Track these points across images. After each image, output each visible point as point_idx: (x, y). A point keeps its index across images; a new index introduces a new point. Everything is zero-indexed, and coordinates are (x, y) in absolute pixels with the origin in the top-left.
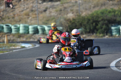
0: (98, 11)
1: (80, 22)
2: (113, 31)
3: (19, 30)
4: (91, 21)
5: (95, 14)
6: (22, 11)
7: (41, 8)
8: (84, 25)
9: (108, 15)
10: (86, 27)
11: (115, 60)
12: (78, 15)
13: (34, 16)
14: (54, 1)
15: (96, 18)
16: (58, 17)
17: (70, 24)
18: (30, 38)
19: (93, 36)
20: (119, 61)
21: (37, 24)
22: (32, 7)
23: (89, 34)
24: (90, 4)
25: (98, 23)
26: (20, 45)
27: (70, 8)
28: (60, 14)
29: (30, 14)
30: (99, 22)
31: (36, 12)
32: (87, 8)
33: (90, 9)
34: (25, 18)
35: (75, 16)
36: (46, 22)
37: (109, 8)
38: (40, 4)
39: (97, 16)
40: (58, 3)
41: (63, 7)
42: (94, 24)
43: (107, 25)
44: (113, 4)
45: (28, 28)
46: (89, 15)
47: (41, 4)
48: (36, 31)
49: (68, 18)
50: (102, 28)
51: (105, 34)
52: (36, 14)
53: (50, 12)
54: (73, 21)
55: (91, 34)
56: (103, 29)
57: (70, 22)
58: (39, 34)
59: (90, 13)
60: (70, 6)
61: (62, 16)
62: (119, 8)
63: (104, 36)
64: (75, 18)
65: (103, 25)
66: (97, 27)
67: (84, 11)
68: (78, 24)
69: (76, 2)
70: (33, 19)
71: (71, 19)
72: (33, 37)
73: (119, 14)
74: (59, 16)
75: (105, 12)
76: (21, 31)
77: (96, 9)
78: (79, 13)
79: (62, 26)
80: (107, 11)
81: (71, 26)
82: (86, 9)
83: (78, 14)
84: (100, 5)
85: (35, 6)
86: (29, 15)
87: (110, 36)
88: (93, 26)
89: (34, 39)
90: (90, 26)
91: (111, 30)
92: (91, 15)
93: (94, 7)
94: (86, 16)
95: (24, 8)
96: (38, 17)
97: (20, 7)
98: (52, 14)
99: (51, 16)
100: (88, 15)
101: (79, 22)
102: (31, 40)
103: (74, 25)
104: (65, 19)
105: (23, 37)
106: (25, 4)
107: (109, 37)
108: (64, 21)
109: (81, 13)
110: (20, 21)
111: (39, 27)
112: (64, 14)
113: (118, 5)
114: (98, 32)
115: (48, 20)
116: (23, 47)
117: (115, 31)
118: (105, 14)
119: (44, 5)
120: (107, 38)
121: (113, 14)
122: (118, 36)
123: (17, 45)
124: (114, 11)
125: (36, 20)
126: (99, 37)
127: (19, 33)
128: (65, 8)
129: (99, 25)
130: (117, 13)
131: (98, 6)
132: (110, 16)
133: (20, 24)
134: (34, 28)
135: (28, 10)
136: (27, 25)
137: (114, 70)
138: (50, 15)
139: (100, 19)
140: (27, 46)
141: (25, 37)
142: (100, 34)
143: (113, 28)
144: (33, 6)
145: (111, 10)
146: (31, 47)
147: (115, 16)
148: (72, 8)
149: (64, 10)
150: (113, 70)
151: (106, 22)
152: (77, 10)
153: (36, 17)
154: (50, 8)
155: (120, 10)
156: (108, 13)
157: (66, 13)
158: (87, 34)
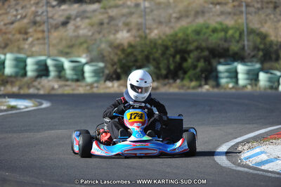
0: (187, 28)
1: (146, 53)
2: (222, 75)
3: (4, 68)
4: (172, 50)
5: (180, 35)
6: (12, 23)
7: (56, 17)
8: (154, 60)
9: (211, 38)
10: (158, 64)
11: (224, 143)
12: (140, 37)
13: (40, 35)
14: (86, 3)
15: (182, 44)
16: (95, 40)
17: (122, 56)
18: (29, 87)
19: (174, 85)
20: (234, 145)
21: (45, 55)
22: (35, 14)
23: (166, 81)
24: (170, 11)
25: (186, 56)
26: (5, 102)
27: (124, 19)
28: (99, 33)
29: (31, 30)
30: (189, 52)
31: (45, 27)
32: (163, 20)
33: (170, 21)
34: (19, 40)
35: (135, 37)
36: (67, 50)
37: (213, 22)
38: (53, 7)
39: (184, 40)
40: (96, 6)
41: (106, 16)
42: (178, 57)
43: (207, 60)
44: (222, 13)
45: (25, 62)
46: (167, 36)
47: (57, 8)
48: (43, 71)
49: (118, 41)
50: (195, 67)
51: (203, 83)
52: (43, 31)
53: (77, 27)
54: (129, 50)
55: (171, 81)
56: (198, 69)
57: (123, 50)
58: (50, 78)
59: (168, 31)
60: (123, 15)
61: (104, 36)
62: (236, 21)
63: (200, 86)
64: (133, 43)
65: (198, 60)
66: (185, 65)
67: (155, 26)
68: (139, 57)
69: (137, 5)
70: (36, 42)
71: (126, 44)
72: (36, 83)
73: (237, 35)
74: (98, 36)
75: (204, 30)
76: (9, 70)
77: (184, 23)
78: (145, 32)
79: (103, 61)
80: (207, 28)
81: (124, 61)
82: (160, 23)
83: (141, 33)
84: (193, 13)
85: (43, 13)
86: (26, 33)
87: (213, 87)
88: (174, 62)
89: (38, 89)
90: (168, 62)
91: (217, 72)
92: (171, 35)
93: (178, 19)
94: (160, 38)
95: (16, 16)
96: (49, 37)
97: (7, 13)
98: (81, 32)
99: (78, 37)
100: (164, 37)
102: (32, 91)
103: (132, 58)
104: (111, 45)
105: (12, 84)
106: (19, 7)
108: (110, 49)
109: (147, 31)
110: (6, 46)
111: (50, 62)
112: (109, 32)
113: (235, 14)
114: (186, 76)
116: (13, 108)
117: (226, 74)
118: (205, 34)
119: (63, 10)
120: (208, 90)
121: (222, 34)
122: (233, 87)
124: (226, 30)
125: (44, 44)
126: (189, 88)
127: (3, 73)
128: (111, 18)
129: (190, 61)
130: (230, 32)
131: (187, 16)
132: (214, 39)
133: (5, 54)
134: (38, 63)
135: (26, 21)
136: (22, 56)
137: (224, 165)
138: (76, 34)
139: (191, 47)
140: (23, 104)
141: (18, 83)
142: (191, 80)
143: (221, 68)
144: (37, 12)
145: (218, 26)
146: (31, 107)
148: (129, 20)
149: (108, 23)
150: (221, 167)
151: (206, 53)
152: (138, 24)
153: (44, 38)
154: (77, 17)
155: (237, 26)
156: (211, 34)
157: (113, 32)
158: (161, 81)
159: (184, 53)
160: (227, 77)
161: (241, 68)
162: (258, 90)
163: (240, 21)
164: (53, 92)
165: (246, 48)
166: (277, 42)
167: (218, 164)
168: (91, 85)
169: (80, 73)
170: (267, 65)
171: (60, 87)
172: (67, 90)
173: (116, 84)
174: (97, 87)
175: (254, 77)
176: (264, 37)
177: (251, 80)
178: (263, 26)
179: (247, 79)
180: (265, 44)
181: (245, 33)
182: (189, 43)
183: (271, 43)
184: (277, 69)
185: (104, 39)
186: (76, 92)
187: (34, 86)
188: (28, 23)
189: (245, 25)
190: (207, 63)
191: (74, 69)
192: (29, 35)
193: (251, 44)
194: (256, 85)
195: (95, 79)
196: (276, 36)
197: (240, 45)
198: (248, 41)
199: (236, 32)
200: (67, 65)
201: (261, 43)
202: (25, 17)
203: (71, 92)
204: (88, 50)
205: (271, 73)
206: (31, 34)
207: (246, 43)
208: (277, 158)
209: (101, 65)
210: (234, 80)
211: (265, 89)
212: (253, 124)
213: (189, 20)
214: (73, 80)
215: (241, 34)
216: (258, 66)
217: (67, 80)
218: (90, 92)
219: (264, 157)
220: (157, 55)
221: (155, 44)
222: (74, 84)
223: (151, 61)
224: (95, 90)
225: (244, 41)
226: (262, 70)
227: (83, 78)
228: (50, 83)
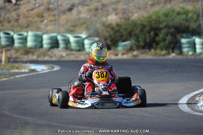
0: (159, 12)
1: (129, 30)
2: (184, 46)
3: (27, 42)
4: (148, 28)
5: (154, 17)
6: (32, 9)
7: (64, 4)
8: (135, 35)
9: (176, 19)
10: (138, 38)
12: (125, 19)
13: (52, 18)
15: (155, 24)
16: (92, 21)
17: (112, 33)
18: (44, 56)
19: (149, 53)
20: (193, 96)
21: (56, 32)
22: (49, 3)
23: (144, 50)
25: (158, 32)
26: (27, 67)
27: (113, 6)
28: (95, 16)
29: (46, 15)
30: (160, 29)
31: (56, 12)
32: (141, 6)
33: (146, 7)
34: (37, 22)
35: (121, 19)
36: (72, 29)
37: (178, 6)
39: (157, 21)
41: (100, 3)
42: (152, 33)
43: (173, 35)
44: (184, 1)
45: (41, 37)
46: (144, 18)
48: (55, 44)
49: (109, 22)
50: (164, 40)
51: (171, 51)
52: (55, 15)
53: (79, 12)
54: (117, 28)
55: (147, 50)
56: (167, 42)
57: (113, 29)
58: (60, 49)
59: (145, 14)
60: (112, 3)
61: (98, 18)
62: (194, 7)
63: (169, 54)
64: (120, 23)
65: (167, 35)
66: (157, 39)
67: (135, 11)
68: (124, 33)
70: (49, 23)
71: (114, 24)
72: (49, 53)
73: (195, 17)
74: (94, 19)
75: (171, 13)
76: (30, 44)
77: (156, 8)
78: (128, 15)
79: (98, 37)
80: (173, 11)
81: (113, 36)
82: (139, 8)
83: (125, 16)
84: (163, 1)
85: (54, 2)
86: (42, 17)
87: (178, 54)
88: (150, 36)
89: (51, 57)
90: (145, 36)
91: (180, 43)
92: (148, 17)
93: (152, 5)
94: (139, 19)
95: (35, 4)
96: (59, 20)
97: (28, 2)
98: (82, 16)
99: (79, 19)
100: (142, 19)
101: (126, 29)
102: (46, 58)
103: (119, 34)
104: (104, 25)
105: (33, 53)
107: (176, 57)
108: (103, 28)
109: (130, 14)
110: (28, 26)
111: (59, 38)
112: (102, 16)
113: (193, 2)
114: (158, 47)
115: (75, 26)
116: (33, 71)
117: (187, 45)
118: (171, 16)
120: (174, 57)
121: (184, 16)
122: (192, 55)
123: (23, 67)
124: (186, 13)
125: (56, 24)
126: (160, 55)
127: (26, 46)
128: (104, 6)
129: (161, 36)
130: (190, 15)
131: (159, 3)
132: (178, 20)
133: (27, 32)
134: (51, 38)
135: (42, 8)
136: (39, 33)
137: (186, 111)
138: (78, 17)
139: (162, 26)
140: (40, 68)
141: (37, 53)
142: (162, 50)
143: (184, 41)
144: (50, 1)
145: (181, 11)
146: (46, 70)
147: (187, 20)
148: (116, 7)
149: (102, 9)
151: (172, 30)
152: (124, 10)
153: (55, 20)
154: (79, 4)
155: (195, 10)
156: (176, 16)
157: (105, 15)
158: (140, 50)
159: (156, 30)
160: (188, 47)
161: (198, 40)
163: (197, 6)
164: (62, 59)
165: (202, 26)
167: (181, 110)
169: (81, 45)
171: (67, 55)
172: (72, 58)
179: (202, 48)
181: (201, 15)
182: (160, 23)
185: (98, 21)
186: (79, 59)
187: (48, 55)
188: (44, 10)
189: (201, 9)
190: (173, 37)
191: (77, 42)
192: (44, 18)
197: (197, 24)
199: (194, 15)
200: (72, 39)
202: (42, 4)
203: (75, 59)
204: (87, 29)
206: (46, 17)
207: (201, 22)
209: (97, 39)
210: (193, 49)
213: (160, 6)
214: (76, 50)
215: (198, 16)
217: (72, 50)
220: (137, 32)
221: (136, 24)
222: (77, 53)
223: (133, 36)
225: (200, 21)
227: (84, 49)
228: (60, 53)
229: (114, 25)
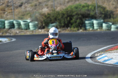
0: (72, 6)
1: (55, 17)
2: (87, 25)
4: (66, 15)
5: (69, 9)
7: (17, 3)
8: (59, 19)
9: (82, 10)
10: (60, 21)
11: (89, 53)
13: (10, 11)
15: (70, 13)
16: (34, 12)
17: (45, 19)
18: (6, 32)
19: (67, 30)
21: (12, 19)
23: (64, 28)
25: (72, 18)
27: (45, 3)
28: (35, 9)
29: (6, 9)
30: (73, 16)
31: (12, 8)
32: (61, 3)
33: (64, 3)
34: (1, 13)
35: (50, 10)
36: (22, 17)
39: (71, 11)
41: (38, 2)
42: (69, 18)
43: (81, 19)
45: (4, 22)
46: (63, 10)
48: (12, 26)
49: (43, 12)
50: (76, 22)
51: (79, 28)
52: (12, 9)
53: (26, 7)
54: (48, 16)
55: (66, 28)
57: (46, 16)
58: (15, 29)
59: (64, 8)
60: (45, 2)
61: (37, 10)
62: (92, 2)
63: (78, 30)
64: (49, 13)
65: (77, 19)
66: (72, 21)
67: (58, 6)
68: (52, 19)
70: (8, 14)
72: (9, 31)
73: (93, 8)
75: (79, 7)
77: (70, 4)
78: (54, 8)
80: (80, 5)
81: (46, 21)
82: (61, 4)
83: (53, 9)
85: (11, 2)
86: (4, 10)
87: (84, 30)
88: (67, 20)
89: (10, 34)
90: (65, 20)
91: (85, 24)
92: (66, 9)
93: (68, 2)
94: (61, 10)
96: (14, 12)
98: (28, 9)
100: (62, 10)
102: (7, 34)
103: (49, 19)
104: (40, 14)
107: (83, 31)
108: (39, 16)
109: (55, 8)
111: (15, 22)
112: (39, 9)
114: (72, 26)
118: (79, 8)
119: (20, 0)
120: (81, 31)
121: (86, 8)
122: (92, 30)
124: (88, 6)
125: (12, 15)
126: (73, 31)
128: (40, 3)
129: (73, 20)
130: (90, 7)
131: (72, 1)
132: (84, 10)
134: (10, 23)
136: (3, 20)
138: (25, 10)
139: (74, 14)
140: (4, 40)
141: (2, 31)
142: (74, 28)
143: (87, 22)
144: (9, 1)
145: (85, 5)
146: (8, 41)
147: (88, 10)
148: (47, 4)
149: (39, 5)
150: (89, 63)
151: (80, 16)
152: (52, 5)
153: (12, 12)
154: (25, 3)
155: (93, 4)
156: (82, 8)
157: (41, 8)
158: (62, 28)
159: (71, 17)
160: (90, 26)
161: (95, 22)
162: (102, 30)
163: (94, 2)
164: (17, 35)
165: (97, 13)
166: (110, 10)
167: (87, 62)
168: (32, 31)
169: (27, 26)
170: (106, 20)
171: (19, 32)
172: (22, 34)
173: (43, 30)
174: (35, 32)
175: (100, 26)
176: (104, 8)
177: (99, 26)
178: (104, 4)
179: (98, 26)
180: (105, 11)
181: (96, 7)
182: (73, 12)
183: (107, 11)
184: (110, 22)
185: (37, 12)
186: (26, 34)
187: (8, 32)
188: (5, 6)
189: (96, 4)
190: (81, 20)
191: (25, 25)
192: (5, 11)
193: (99, 11)
194: (102, 29)
195: (34, 28)
196: (109, 8)
197: (94, 12)
198: (98, 10)
199: (92, 7)
200: (22, 23)
201: (103, 11)
202: (4, 3)
203: (24, 34)
204: (31, 17)
205: (108, 24)
206: (6, 11)
207: (97, 11)
208: (112, 58)
209: (36, 22)
210: (92, 27)
211: (105, 30)
212: (101, 45)
214: (25, 29)
216: (102, 21)
218: (32, 34)
219: (106, 58)
220: (60, 18)
221: (59, 13)
222: (25, 31)
223: (57, 20)
224: (34, 33)
225: (96, 10)
226: (104, 22)
227: (29, 28)
228: (15, 31)
229: (46, 14)
